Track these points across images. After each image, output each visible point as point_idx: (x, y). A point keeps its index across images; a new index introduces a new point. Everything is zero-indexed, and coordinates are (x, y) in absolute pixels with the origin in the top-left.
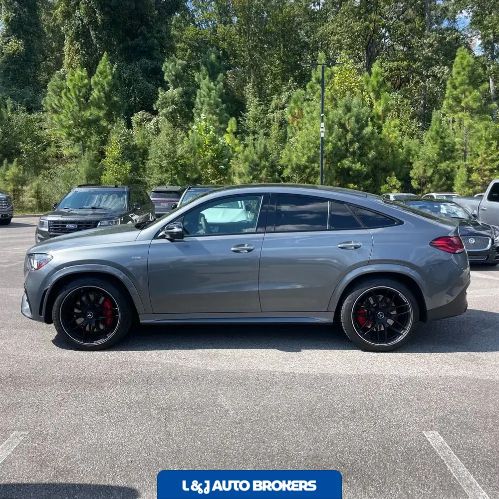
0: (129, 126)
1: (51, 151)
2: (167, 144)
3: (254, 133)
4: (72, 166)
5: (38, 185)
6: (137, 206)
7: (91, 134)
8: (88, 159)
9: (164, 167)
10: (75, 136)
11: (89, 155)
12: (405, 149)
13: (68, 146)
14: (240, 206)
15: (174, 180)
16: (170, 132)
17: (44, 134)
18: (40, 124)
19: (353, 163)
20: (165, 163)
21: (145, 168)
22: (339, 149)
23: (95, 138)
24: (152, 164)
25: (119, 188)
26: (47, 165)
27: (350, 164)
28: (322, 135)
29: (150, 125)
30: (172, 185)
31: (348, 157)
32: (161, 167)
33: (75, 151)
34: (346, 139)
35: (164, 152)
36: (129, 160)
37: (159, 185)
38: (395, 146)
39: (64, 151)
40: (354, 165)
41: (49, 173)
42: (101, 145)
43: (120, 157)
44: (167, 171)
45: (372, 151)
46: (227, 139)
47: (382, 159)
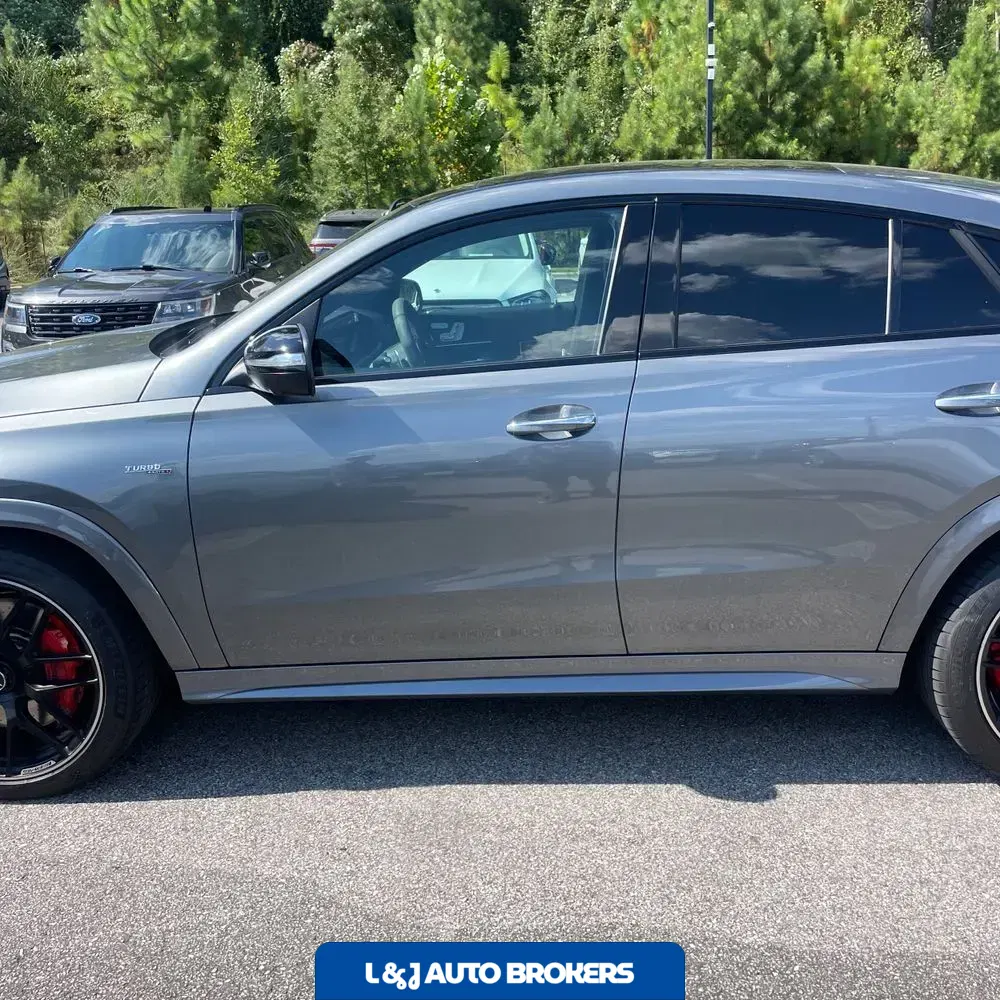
0: (273, 75)
1: (105, 138)
2: (356, 111)
3: (552, 80)
4: (150, 171)
5: (76, 216)
6: (264, 259)
7: (188, 95)
8: (185, 153)
9: (349, 166)
10: (153, 102)
11: (186, 146)
12: (899, 104)
13: (141, 125)
14: (526, 253)
15: (373, 195)
16: (361, 82)
17: (85, 100)
18: (80, 79)
19: (780, 140)
20: (351, 158)
21: (310, 170)
22: (747, 110)
23: (198, 106)
24: (322, 159)
25: (216, 212)
26: (97, 171)
27: (774, 145)
28: (711, 74)
29: (316, 72)
30: (369, 207)
31: (769, 127)
32: (344, 166)
33: (156, 137)
34: (765, 83)
35: (348, 130)
36: (274, 153)
37: (342, 207)
38: (875, 98)
39: (131, 138)
40: (781, 147)
41: (100, 188)
42: (212, 122)
43: (255, 147)
44: (356, 175)
45: (823, 112)
46: (489, 98)
47: (844, 131)
